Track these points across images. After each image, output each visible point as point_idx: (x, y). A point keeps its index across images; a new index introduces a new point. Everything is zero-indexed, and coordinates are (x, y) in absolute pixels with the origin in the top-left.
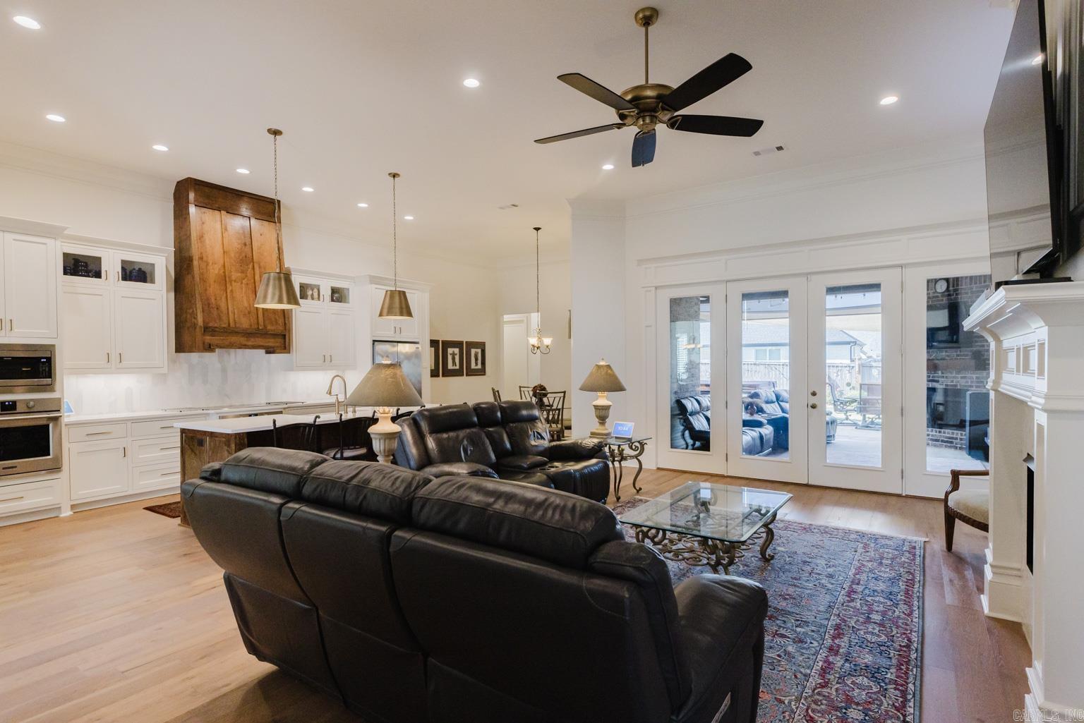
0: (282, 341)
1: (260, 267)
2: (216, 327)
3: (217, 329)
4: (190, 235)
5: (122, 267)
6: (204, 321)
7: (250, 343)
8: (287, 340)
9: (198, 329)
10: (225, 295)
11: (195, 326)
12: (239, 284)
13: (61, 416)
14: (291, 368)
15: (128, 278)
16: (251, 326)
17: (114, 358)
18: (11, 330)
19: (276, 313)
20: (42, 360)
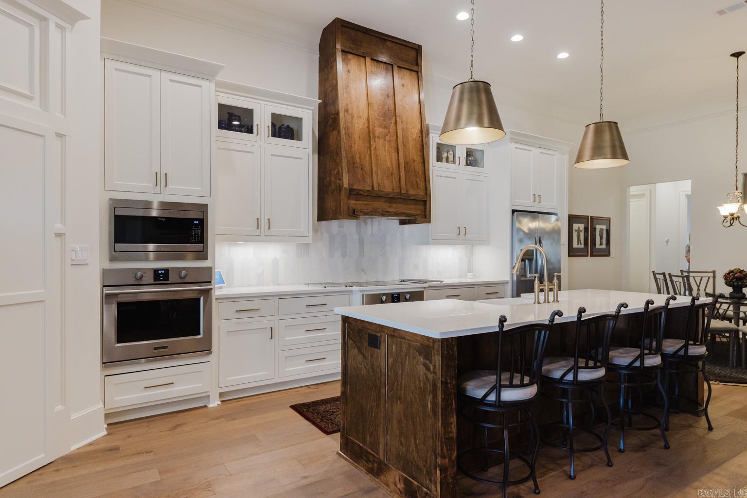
0: (421, 207)
1: (402, 122)
2: (361, 190)
3: (361, 192)
4: (337, 84)
5: (272, 123)
6: (349, 184)
7: (392, 210)
8: (428, 205)
9: (343, 192)
10: (369, 153)
11: (340, 188)
12: (383, 140)
13: (212, 289)
14: (427, 241)
15: (277, 135)
16: (393, 189)
17: (263, 224)
18: (166, 186)
19: (418, 176)
20: (195, 222)
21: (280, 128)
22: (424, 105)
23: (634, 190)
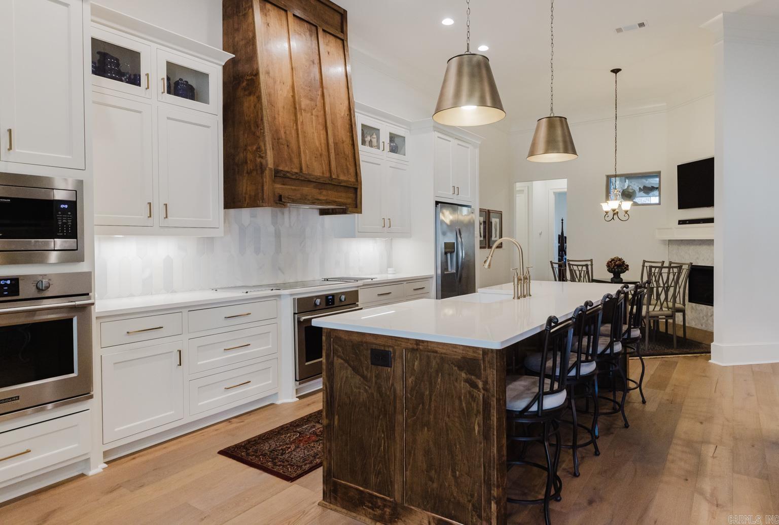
0: (352, 195)
1: (329, 96)
2: (288, 172)
3: (288, 175)
5: (167, 76)
6: (274, 164)
7: (322, 198)
8: (359, 193)
9: (267, 172)
10: (295, 127)
11: (262, 168)
12: (310, 114)
13: (93, 304)
14: (352, 234)
16: (323, 173)
17: (158, 211)
18: (10, 148)
19: (348, 159)
20: (62, 206)
21: (177, 83)
22: (351, 79)
23: (519, 186)
